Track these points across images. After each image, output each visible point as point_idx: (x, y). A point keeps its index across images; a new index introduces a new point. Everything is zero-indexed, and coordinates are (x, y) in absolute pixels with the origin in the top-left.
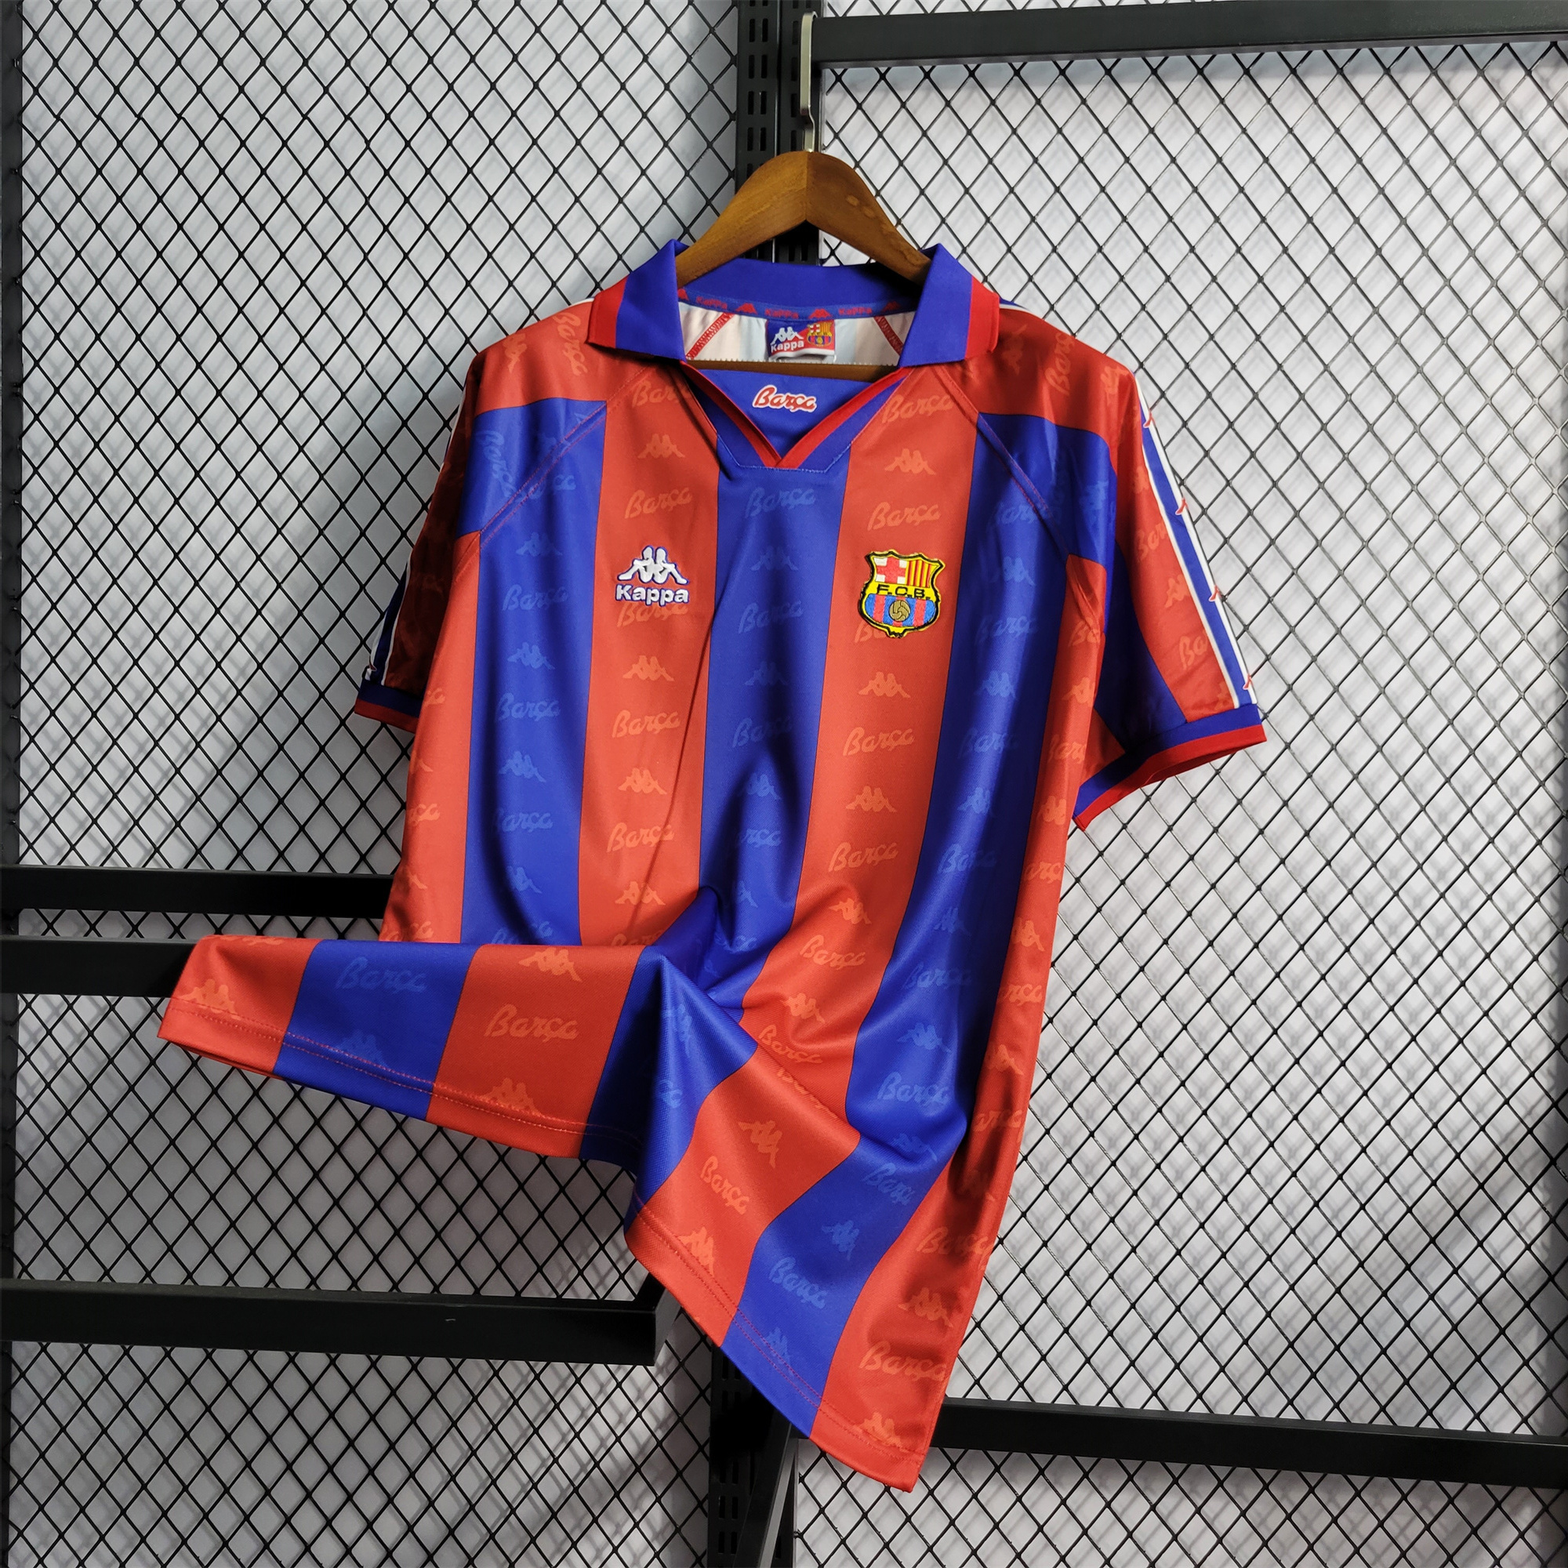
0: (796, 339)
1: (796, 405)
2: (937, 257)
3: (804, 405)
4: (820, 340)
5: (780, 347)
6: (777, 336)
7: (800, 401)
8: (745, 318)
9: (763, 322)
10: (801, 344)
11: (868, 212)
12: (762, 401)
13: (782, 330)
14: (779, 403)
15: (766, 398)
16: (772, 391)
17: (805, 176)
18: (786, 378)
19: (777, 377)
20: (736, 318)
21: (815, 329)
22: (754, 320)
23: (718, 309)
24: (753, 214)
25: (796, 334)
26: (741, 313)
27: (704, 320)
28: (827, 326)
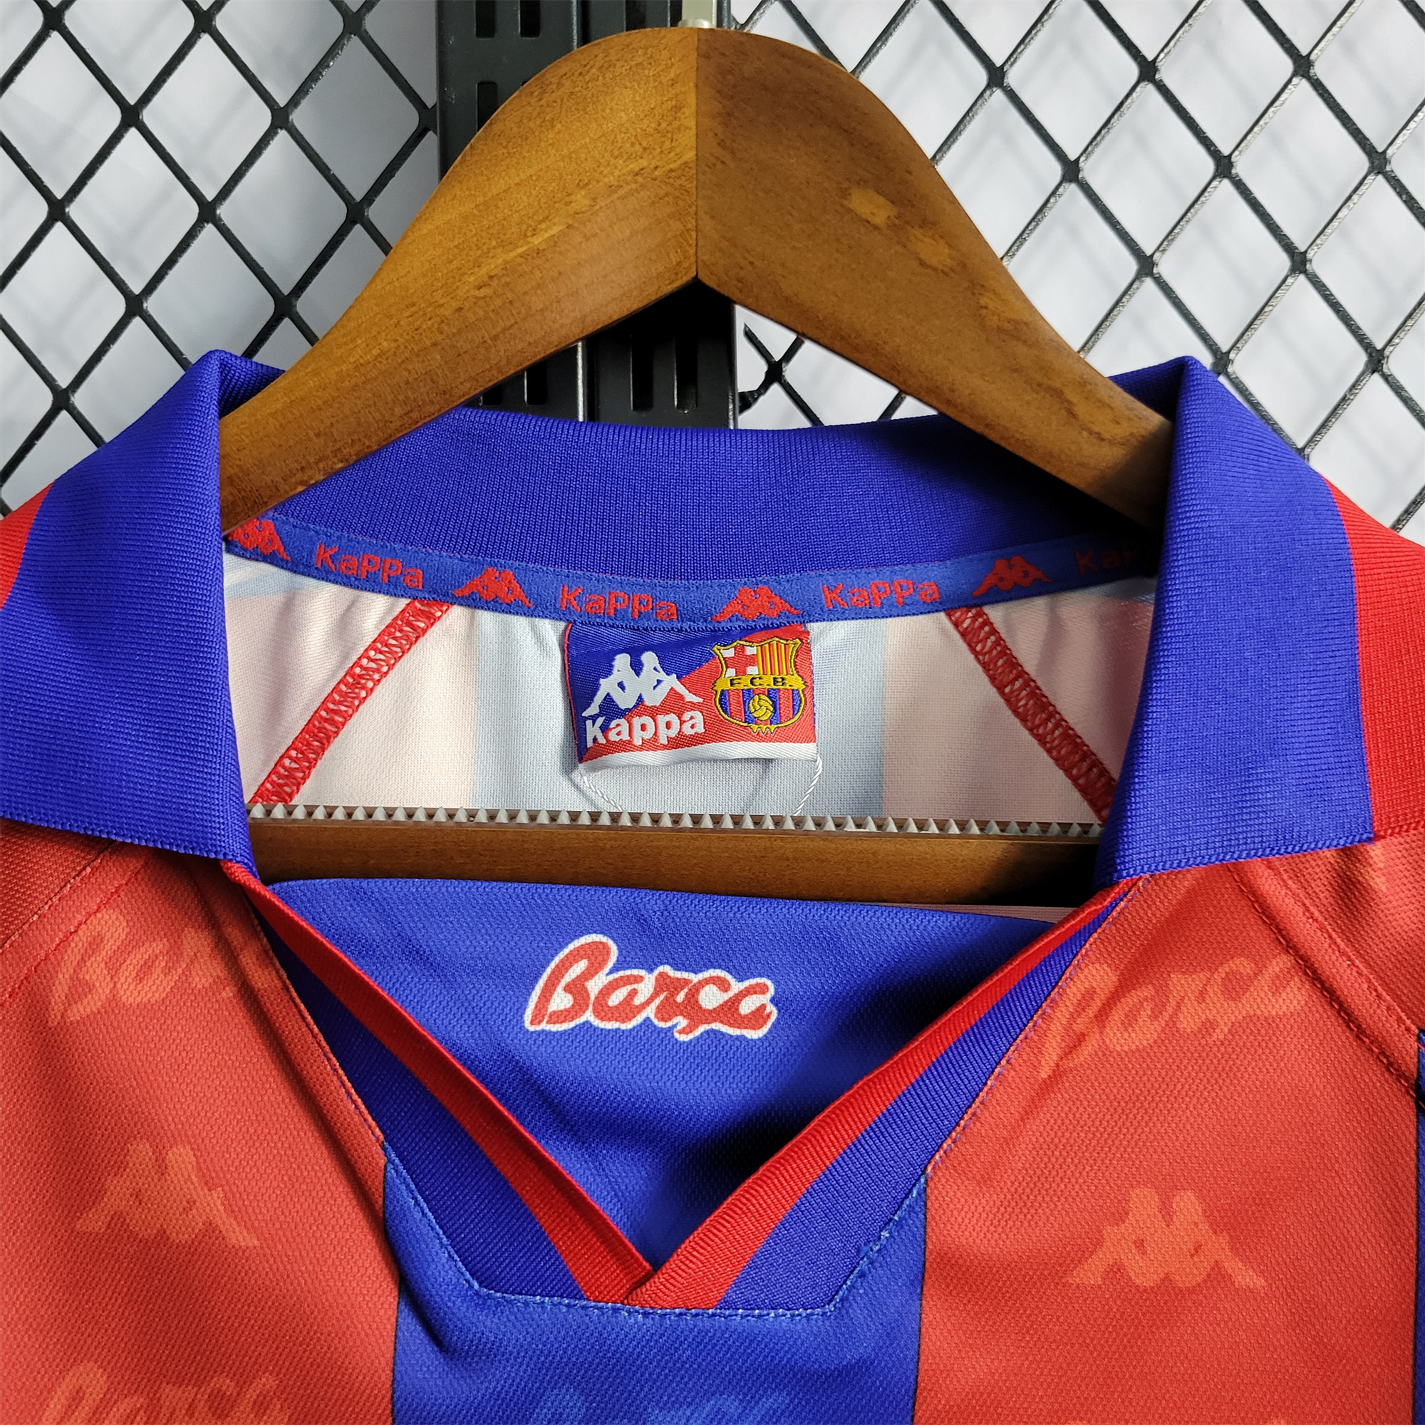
0: (674, 704)
1: (693, 1010)
2: (1196, 412)
3: (728, 1010)
4: (762, 708)
5: (620, 731)
6: (607, 686)
7: (711, 998)
8: (487, 619)
9: (551, 630)
10: (696, 722)
11: (935, 252)
12: (561, 1000)
13: (622, 662)
14: (627, 1009)
15: (577, 989)
16: (596, 956)
17: (690, 110)
18: (652, 902)
19: (614, 897)
20: (456, 616)
21: (742, 663)
22: (520, 624)
23: (390, 587)
24: (493, 265)
25: (671, 681)
26: (474, 602)
27: (344, 623)
28: (785, 648)
